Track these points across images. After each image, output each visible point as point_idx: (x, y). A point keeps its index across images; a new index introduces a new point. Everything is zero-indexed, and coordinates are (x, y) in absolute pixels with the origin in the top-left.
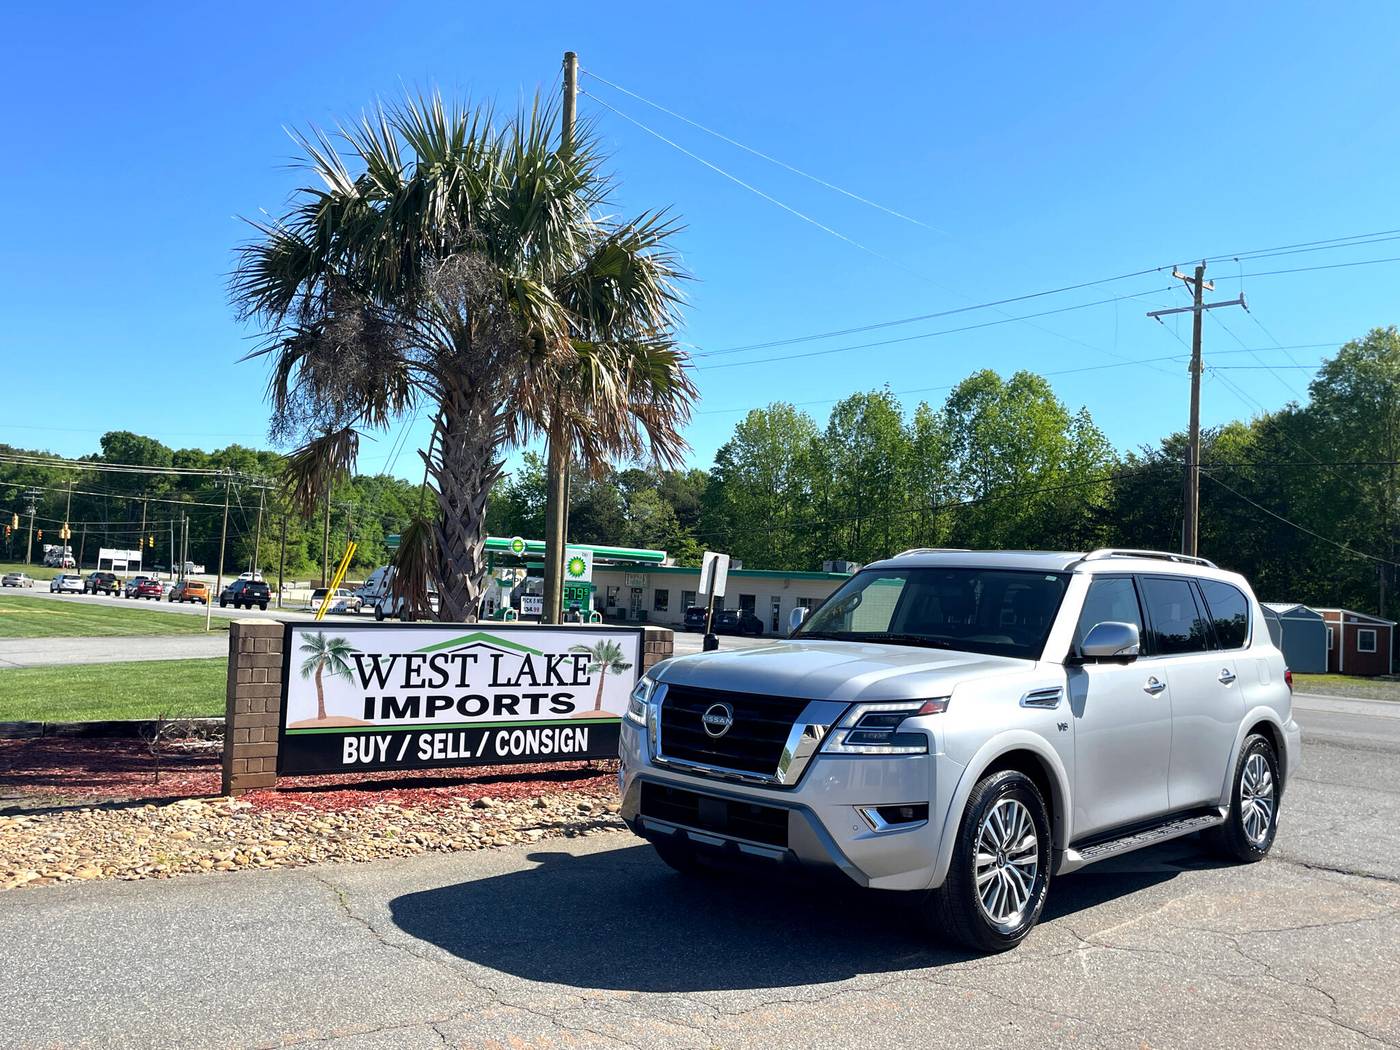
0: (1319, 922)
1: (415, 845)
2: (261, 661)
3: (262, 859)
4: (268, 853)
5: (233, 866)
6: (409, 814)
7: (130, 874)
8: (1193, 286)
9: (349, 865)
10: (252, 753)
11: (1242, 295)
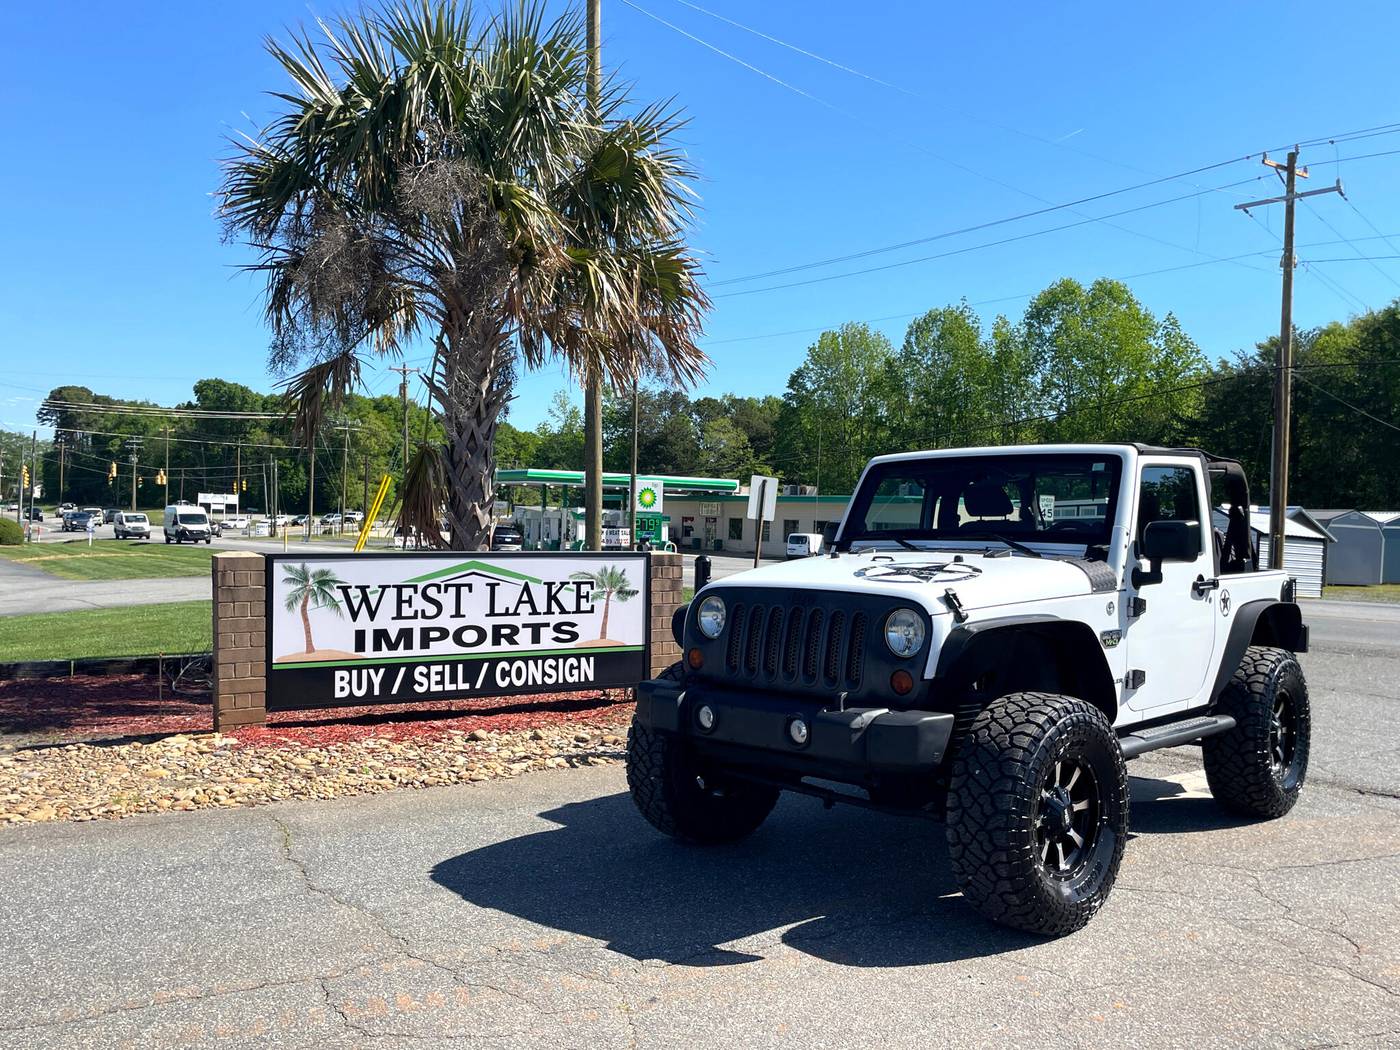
0: (1360, 856)
1: (387, 781)
2: (242, 594)
3: (223, 799)
4: (231, 792)
5: (191, 805)
6: (396, 748)
7: (84, 816)
8: (1284, 174)
9: (312, 803)
10: (239, 688)
11: (1338, 181)
